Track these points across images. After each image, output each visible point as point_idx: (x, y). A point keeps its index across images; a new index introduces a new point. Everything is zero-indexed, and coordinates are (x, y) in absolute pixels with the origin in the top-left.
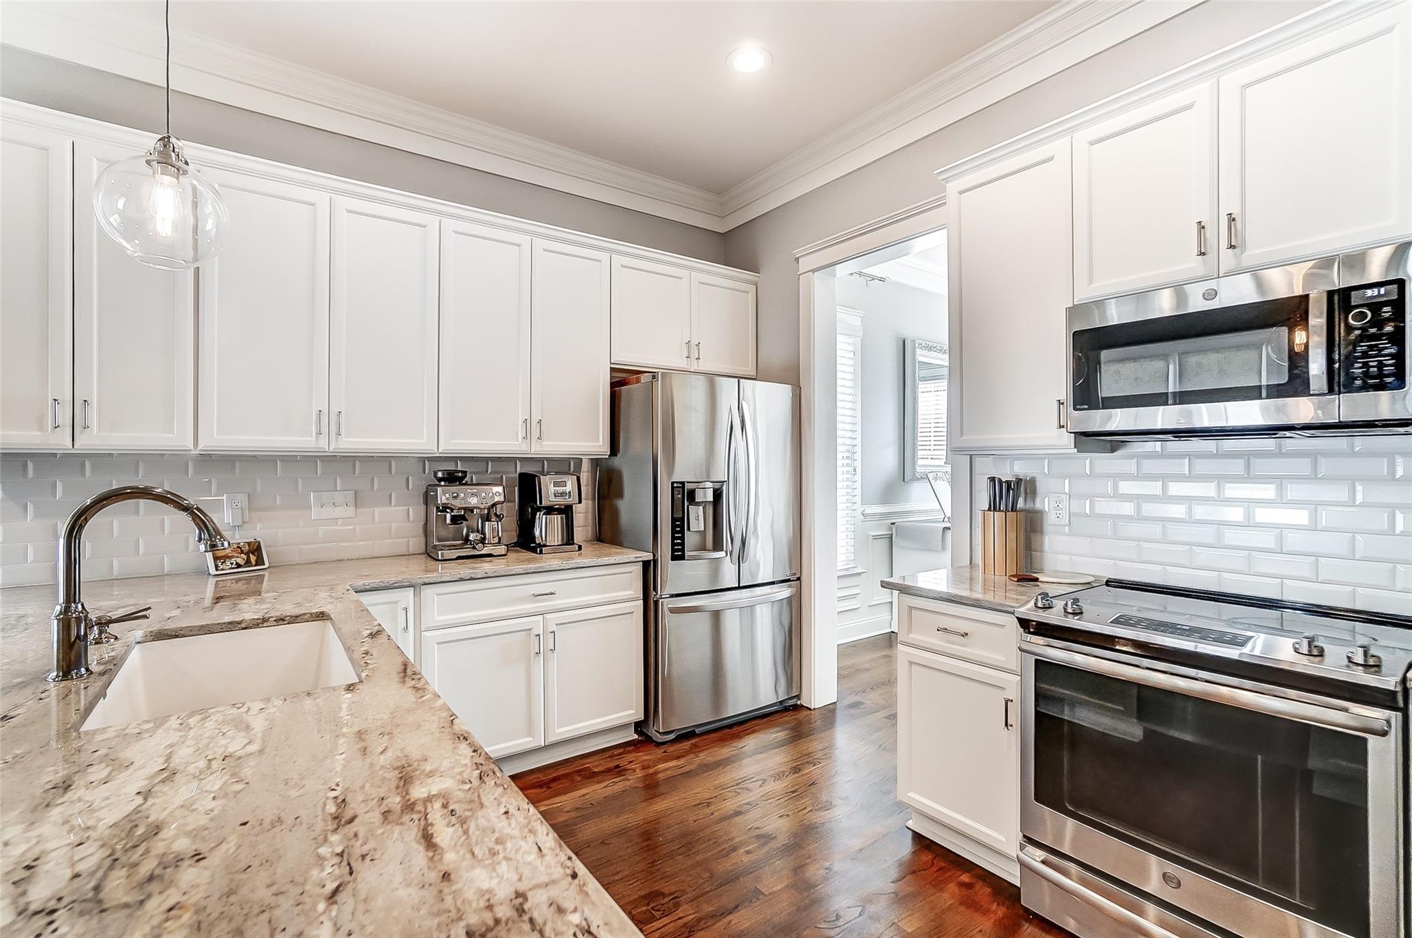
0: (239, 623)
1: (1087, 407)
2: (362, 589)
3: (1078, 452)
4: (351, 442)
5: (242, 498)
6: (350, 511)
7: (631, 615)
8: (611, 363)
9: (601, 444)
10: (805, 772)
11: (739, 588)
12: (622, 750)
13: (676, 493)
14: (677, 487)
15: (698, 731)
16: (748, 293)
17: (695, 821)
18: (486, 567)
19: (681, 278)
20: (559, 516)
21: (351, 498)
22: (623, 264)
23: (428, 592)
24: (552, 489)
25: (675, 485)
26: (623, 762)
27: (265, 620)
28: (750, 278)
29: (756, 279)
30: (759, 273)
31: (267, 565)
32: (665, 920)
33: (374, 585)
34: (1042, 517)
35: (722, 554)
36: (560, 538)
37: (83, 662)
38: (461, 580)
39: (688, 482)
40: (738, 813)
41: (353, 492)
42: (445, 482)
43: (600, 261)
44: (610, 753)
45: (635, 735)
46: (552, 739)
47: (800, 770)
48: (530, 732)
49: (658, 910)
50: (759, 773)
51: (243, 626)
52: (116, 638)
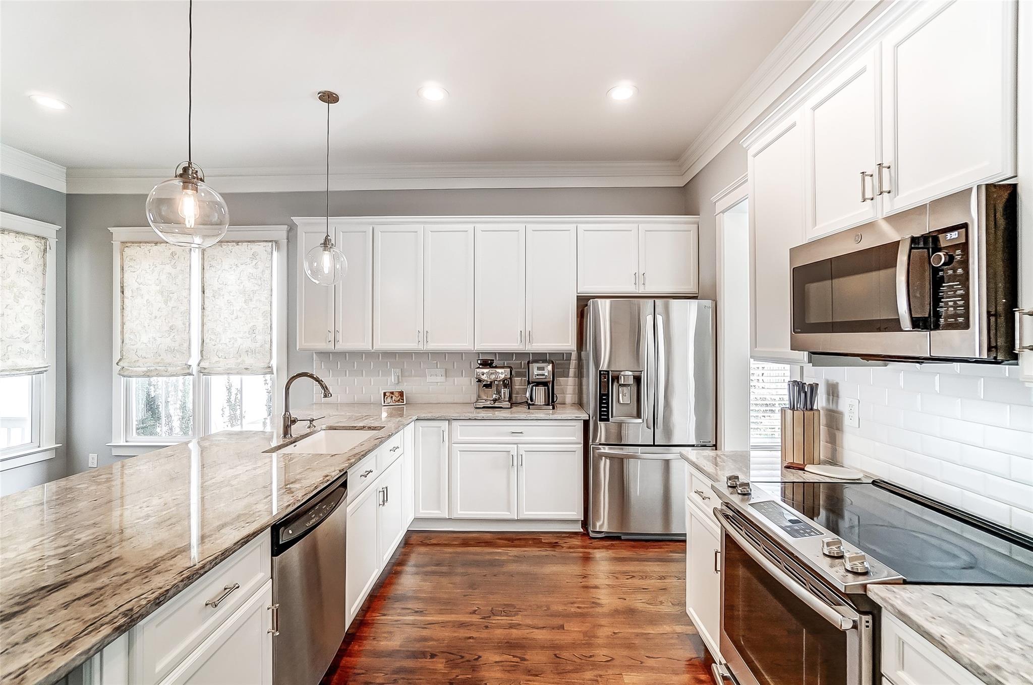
0: (355, 427)
1: (800, 330)
2: (423, 418)
3: (813, 366)
4: (433, 346)
5: (398, 371)
6: (443, 379)
7: (574, 452)
8: (577, 293)
9: (570, 344)
10: (666, 581)
11: (654, 445)
12: (568, 535)
13: (602, 377)
14: (603, 374)
15: (623, 537)
16: (690, 231)
17: (567, 582)
18: (498, 414)
19: (631, 231)
20: (543, 388)
21: (443, 373)
22: (585, 229)
23: (455, 423)
24: (536, 372)
25: (602, 373)
26: (561, 542)
27: (364, 427)
28: (693, 220)
29: (698, 220)
30: (699, 215)
31: (405, 403)
32: (505, 618)
33: (429, 417)
34: (842, 417)
35: (640, 421)
36: (544, 401)
37: (289, 433)
38: (470, 419)
39: (611, 371)
40: (596, 587)
41: (445, 369)
42: (482, 366)
43: (569, 230)
44: (558, 535)
45: (581, 529)
46: (521, 517)
47: (665, 579)
48: (509, 510)
49: (505, 613)
50: (633, 572)
51: (357, 428)
52: (315, 427)
